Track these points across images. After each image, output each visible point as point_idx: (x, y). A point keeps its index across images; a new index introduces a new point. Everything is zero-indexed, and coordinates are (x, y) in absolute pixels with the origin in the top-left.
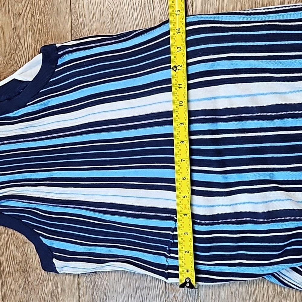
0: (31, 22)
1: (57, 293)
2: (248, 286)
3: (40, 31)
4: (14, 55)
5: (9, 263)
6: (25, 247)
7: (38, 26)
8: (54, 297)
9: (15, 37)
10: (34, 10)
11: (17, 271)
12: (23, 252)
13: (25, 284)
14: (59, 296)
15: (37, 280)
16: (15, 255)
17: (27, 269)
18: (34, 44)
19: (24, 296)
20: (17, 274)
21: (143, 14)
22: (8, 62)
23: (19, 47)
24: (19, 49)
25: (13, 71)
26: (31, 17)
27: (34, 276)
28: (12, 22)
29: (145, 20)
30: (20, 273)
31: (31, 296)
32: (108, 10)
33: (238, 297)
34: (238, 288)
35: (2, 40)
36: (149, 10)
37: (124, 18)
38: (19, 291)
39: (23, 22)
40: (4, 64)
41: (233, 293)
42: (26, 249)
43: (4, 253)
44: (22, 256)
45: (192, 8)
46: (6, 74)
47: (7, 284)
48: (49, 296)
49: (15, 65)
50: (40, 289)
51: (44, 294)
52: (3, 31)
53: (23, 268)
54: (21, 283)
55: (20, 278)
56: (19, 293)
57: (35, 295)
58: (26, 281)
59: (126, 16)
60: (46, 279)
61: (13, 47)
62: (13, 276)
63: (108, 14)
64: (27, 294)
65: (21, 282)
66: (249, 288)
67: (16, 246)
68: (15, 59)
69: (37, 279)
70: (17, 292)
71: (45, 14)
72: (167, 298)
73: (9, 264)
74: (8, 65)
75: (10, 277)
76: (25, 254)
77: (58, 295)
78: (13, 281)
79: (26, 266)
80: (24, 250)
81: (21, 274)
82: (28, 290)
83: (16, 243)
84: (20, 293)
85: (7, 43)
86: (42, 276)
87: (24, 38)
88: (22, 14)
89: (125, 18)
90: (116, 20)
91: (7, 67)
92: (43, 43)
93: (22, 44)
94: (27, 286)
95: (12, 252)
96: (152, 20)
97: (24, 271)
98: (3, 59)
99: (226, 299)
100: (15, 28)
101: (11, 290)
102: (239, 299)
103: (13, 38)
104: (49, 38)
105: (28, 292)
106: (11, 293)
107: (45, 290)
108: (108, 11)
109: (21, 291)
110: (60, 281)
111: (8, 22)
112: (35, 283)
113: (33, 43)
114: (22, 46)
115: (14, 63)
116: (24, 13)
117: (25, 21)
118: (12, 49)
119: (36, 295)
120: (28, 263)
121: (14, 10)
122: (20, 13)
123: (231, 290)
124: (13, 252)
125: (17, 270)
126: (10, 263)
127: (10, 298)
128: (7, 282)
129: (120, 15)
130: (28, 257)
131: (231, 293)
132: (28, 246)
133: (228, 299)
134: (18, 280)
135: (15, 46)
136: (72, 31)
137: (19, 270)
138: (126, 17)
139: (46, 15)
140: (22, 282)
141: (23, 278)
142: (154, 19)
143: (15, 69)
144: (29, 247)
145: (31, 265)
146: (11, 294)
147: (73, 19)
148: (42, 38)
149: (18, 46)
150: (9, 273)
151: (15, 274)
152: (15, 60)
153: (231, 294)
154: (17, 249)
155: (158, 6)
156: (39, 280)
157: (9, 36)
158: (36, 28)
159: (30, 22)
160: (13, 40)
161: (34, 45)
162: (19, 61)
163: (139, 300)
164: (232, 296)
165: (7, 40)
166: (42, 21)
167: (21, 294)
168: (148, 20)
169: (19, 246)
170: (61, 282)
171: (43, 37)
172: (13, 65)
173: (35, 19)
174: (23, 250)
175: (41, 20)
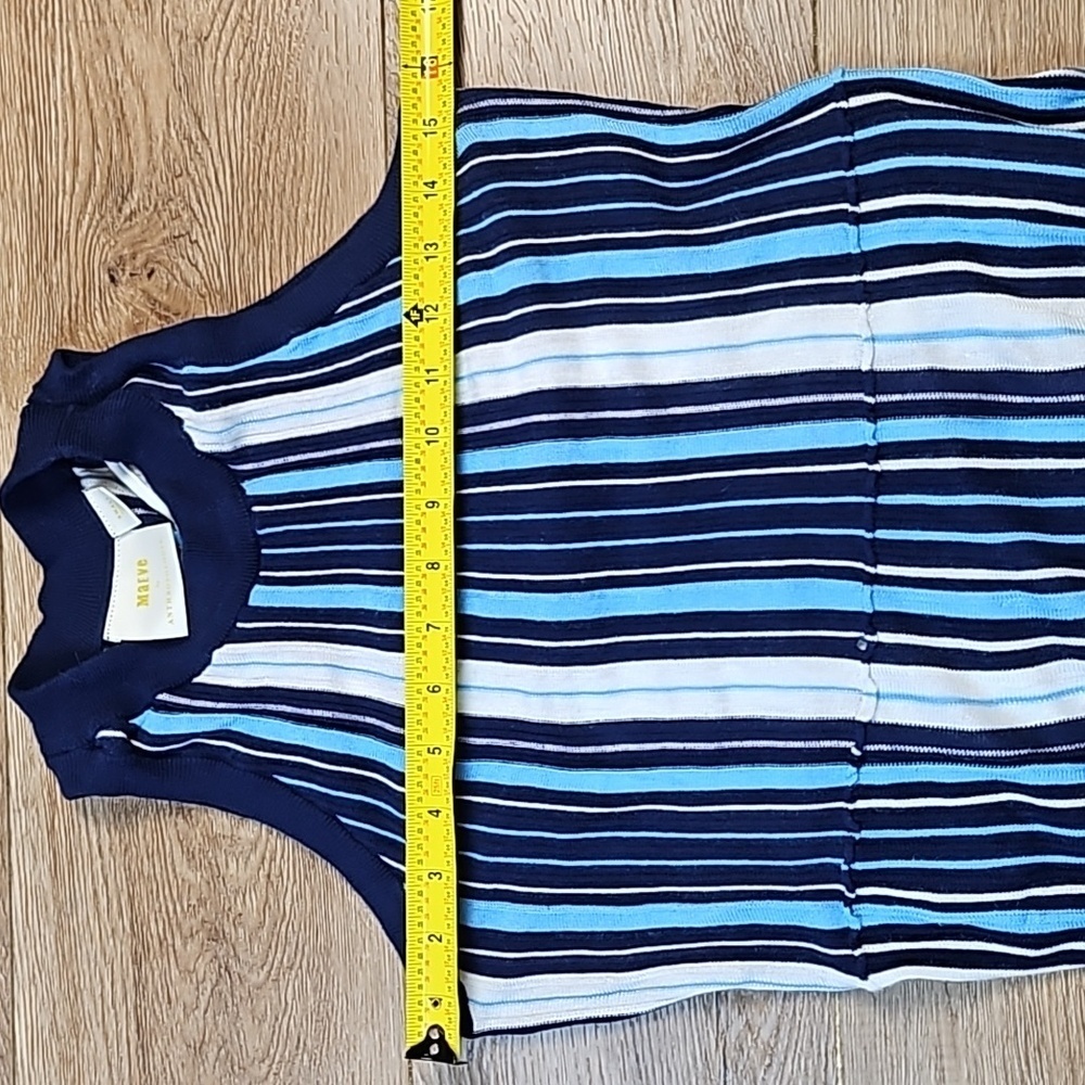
0: (241, 66)
1: (330, 1014)
2: (1013, 991)
3: (275, 98)
4: (180, 179)
5: (164, 909)
6: (218, 851)
7: (265, 77)
8: (322, 1028)
9: (186, 116)
10: (252, 22)
11: (192, 935)
12: (212, 870)
13: (217, 981)
14: (339, 1023)
15: (262, 967)
16: (183, 880)
17: (227, 931)
18: (254, 143)
19: (216, 1024)
20: (188, 948)
21: (638, 36)
22: (160, 203)
23: (199, 154)
24: (201, 159)
25: (181, 236)
26: (241, 47)
27: (252, 953)
28: (174, 66)
29: (644, 55)
30: (203, 944)
31: (238, 1025)
32: (515, 22)
33: (974, 1029)
34: (975, 997)
35: (140, 128)
36: (661, 22)
37: (570, 50)
38: (197, 1007)
39: (215, 65)
40: (147, 214)
41: (956, 1016)
42: (221, 860)
43: (146, 874)
44: (209, 883)
45: (814, 14)
46: (152, 248)
47: (154, 981)
48: (302, 1024)
49: (185, 217)
50: (271, 998)
51: (286, 1018)
52: (143, 96)
53: (212, 924)
54: (204, 980)
55: (200, 960)
56: (196, 1012)
57: (253, 1021)
58: (222, 971)
59: (578, 41)
60: (293, 965)
61: (179, 151)
62: (174, 951)
63: (514, 33)
64: (224, 1019)
65: (205, 972)
66: (1016, 997)
67: (185, 849)
68: (186, 194)
69: (260, 964)
70: (188, 1010)
71: (290, 36)
72: (721, 1031)
73: (160, 911)
74: (159, 215)
75: (166, 958)
76: (218, 877)
77: (334, 1020)
78: (175, 972)
79: (223, 917)
80: (213, 862)
81: (205, 948)
82: (230, 1004)
83: (186, 835)
84: (199, 1013)
85: (157, 139)
86: (279, 955)
87: (217, 120)
88: (211, 39)
89: (576, 46)
90: (541, 55)
91: (156, 222)
92: (285, 138)
93: (208, 144)
94: (224, 987)
95: (174, 870)
96: (671, 54)
97: (216, 936)
98: (144, 195)
99: (933, 1033)
100: (186, 88)
101: (170, 1002)
102: (978, 1036)
103: (178, 122)
104: (305, 120)
105: (230, 1009)
106: (169, 1012)
107: (290, 1002)
108: (516, 25)
109: (203, 1006)
110: (343, 970)
111: (159, 65)
112: (253, 978)
113: (249, 137)
114: (211, 149)
115: (183, 209)
116: (217, 34)
117: (220, 62)
118: (174, 160)
119: (256, 1022)
120: (230, 909)
121: (184, 24)
122: (205, 35)
123: (949, 1003)
124: (177, 870)
125: (189, 934)
126: (167, 908)
127: (167, 1029)
128: (156, 973)
129: (558, 37)
130: (228, 886)
131: (952, 1014)
132: (229, 849)
133: (939, 1035)
134: (192, 968)
135: (186, 148)
136: (388, 95)
137: (197, 932)
138: (580, 47)
139: (294, 38)
140: (208, 974)
141: (212, 961)
142: (677, 52)
143: (184, 228)
144: (234, 853)
145: (240, 915)
146: (168, 1015)
147: (392, 52)
148: (281, 121)
149: (196, 147)
150: (161, 944)
151: (185, 945)
152: (184, 197)
153: (949, 1019)
154: (188, 860)
155: (693, 7)
156: (266, 968)
157: (164, 115)
158: (260, 85)
159: (239, 63)
160: (177, 126)
161: (251, 145)
162: (199, 202)
163: (622, 1038)
164: (954, 1024)
165: (156, 129)
166: (279, 63)
167: (204, 1018)
168: (656, 54)
169: (197, 847)
170: (345, 975)
171: (284, 115)
172: (180, 216)
173: (257, 56)
174: (210, 863)
175: (276, 57)
